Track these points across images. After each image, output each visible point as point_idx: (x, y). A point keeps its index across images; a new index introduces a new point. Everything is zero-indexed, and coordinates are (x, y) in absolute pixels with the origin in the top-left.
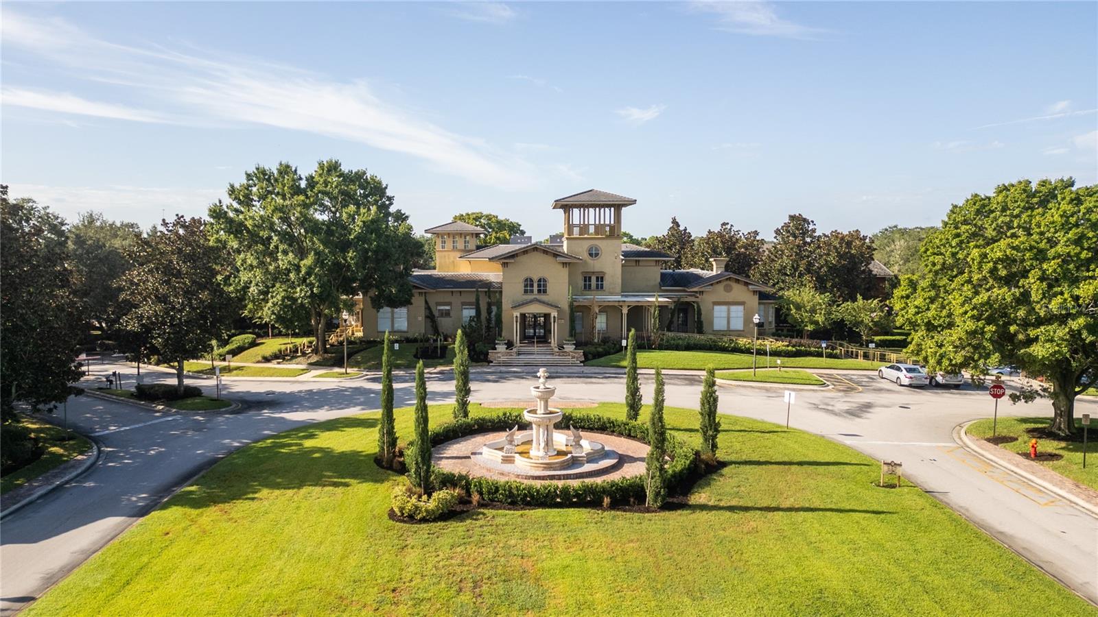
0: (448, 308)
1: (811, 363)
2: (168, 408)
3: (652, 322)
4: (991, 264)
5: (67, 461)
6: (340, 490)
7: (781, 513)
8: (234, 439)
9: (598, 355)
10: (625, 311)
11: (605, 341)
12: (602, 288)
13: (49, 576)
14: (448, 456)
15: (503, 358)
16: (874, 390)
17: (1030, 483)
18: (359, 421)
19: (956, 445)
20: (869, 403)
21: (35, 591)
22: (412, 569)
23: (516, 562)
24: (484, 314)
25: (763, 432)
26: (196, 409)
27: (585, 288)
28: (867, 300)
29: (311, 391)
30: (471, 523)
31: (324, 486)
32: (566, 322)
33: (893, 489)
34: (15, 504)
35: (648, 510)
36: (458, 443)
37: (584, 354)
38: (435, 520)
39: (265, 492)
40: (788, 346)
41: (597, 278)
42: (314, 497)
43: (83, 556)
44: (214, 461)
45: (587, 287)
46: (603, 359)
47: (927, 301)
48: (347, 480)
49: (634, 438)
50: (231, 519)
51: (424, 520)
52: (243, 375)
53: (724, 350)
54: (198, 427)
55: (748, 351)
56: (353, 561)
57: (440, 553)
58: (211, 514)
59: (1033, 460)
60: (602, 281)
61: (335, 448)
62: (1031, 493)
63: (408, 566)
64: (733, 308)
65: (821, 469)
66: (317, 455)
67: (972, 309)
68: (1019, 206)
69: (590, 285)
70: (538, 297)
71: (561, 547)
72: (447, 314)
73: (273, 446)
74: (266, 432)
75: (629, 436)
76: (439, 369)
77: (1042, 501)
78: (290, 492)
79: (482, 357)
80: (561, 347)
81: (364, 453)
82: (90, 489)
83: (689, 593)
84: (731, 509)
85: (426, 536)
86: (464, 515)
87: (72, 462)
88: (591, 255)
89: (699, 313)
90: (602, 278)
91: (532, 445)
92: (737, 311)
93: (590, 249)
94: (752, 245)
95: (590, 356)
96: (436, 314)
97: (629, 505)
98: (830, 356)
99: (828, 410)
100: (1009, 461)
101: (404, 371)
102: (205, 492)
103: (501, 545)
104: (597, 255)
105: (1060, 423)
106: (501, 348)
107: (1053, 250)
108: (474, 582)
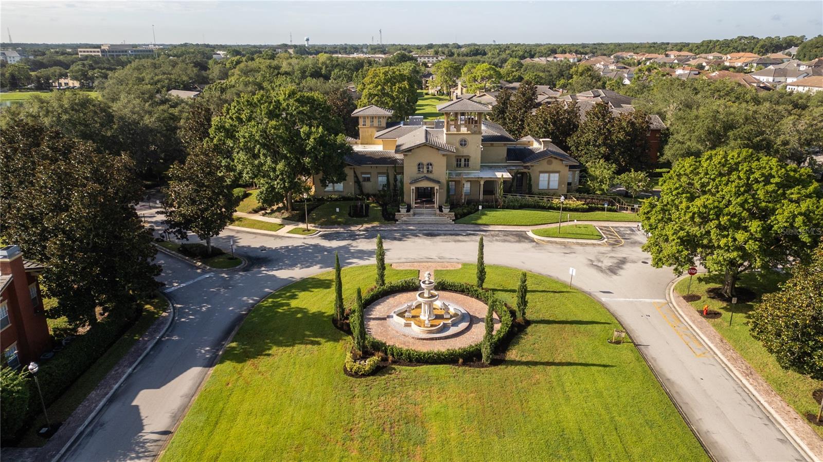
0: (369, 176)
1: (597, 217)
2: (204, 265)
3: (499, 190)
4: (691, 214)
5: (158, 317)
6: (316, 347)
7: (554, 367)
8: (249, 296)
9: (464, 215)
10: (482, 183)
11: (469, 202)
12: (468, 166)
13: (173, 415)
14: (374, 317)
15: (405, 219)
16: (631, 243)
17: (697, 337)
18: (320, 282)
19: (665, 301)
20: (625, 258)
21: (169, 427)
22: (358, 414)
23: (411, 409)
24: (392, 181)
25: (555, 292)
26: (221, 266)
27: (457, 166)
28: (637, 172)
29: (287, 247)
30: (388, 377)
31: (307, 344)
32: (444, 191)
33: (619, 345)
34: (139, 356)
35: (483, 366)
36: (379, 304)
37: (456, 215)
38: (369, 375)
39: (274, 350)
40: (584, 204)
41: (465, 160)
42: (302, 352)
43: (187, 400)
44: (240, 318)
45: (459, 166)
46: (467, 218)
47: (657, 221)
48: (319, 339)
49: (480, 300)
50: (260, 372)
51: (363, 375)
52: (243, 226)
53: (543, 208)
54: (226, 284)
55: (558, 209)
56: (328, 408)
57: (372, 401)
58: (247, 367)
59: (704, 317)
60: (468, 161)
61: (309, 309)
62: (694, 345)
63: (357, 412)
64: (552, 175)
65: (583, 327)
66: (299, 315)
67: (678, 239)
68: (714, 174)
69: (460, 164)
70: (427, 175)
71: (435, 396)
72: (368, 179)
73: (273, 306)
74: (267, 290)
75: (477, 298)
76: (366, 226)
77: (699, 353)
78: (288, 349)
79: (391, 217)
80: (441, 210)
81: (326, 314)
82: (177, 341)
83: (497, 433)
84: (527, 364)
85: (365, 388)
86: (384, 370)
87: (161, 319)
88: (461, 145)
89: (530, 180)
90: (468, 160)
91: (421, 308)
92: (555, 177)
93: (461, 141)
94: (573, 111)
95: (459, 216)
96: (361, 180)
97: (473, 361)
98: (610, 210)
99: (598, 266)
100: (690, 317)
101: (343, 228)
102: (242, 348)
103: (404, 395)
104: (465, 145)
105: (727, 289)
106: (403, 210)
107: (727, 209)
108: (391, 424)
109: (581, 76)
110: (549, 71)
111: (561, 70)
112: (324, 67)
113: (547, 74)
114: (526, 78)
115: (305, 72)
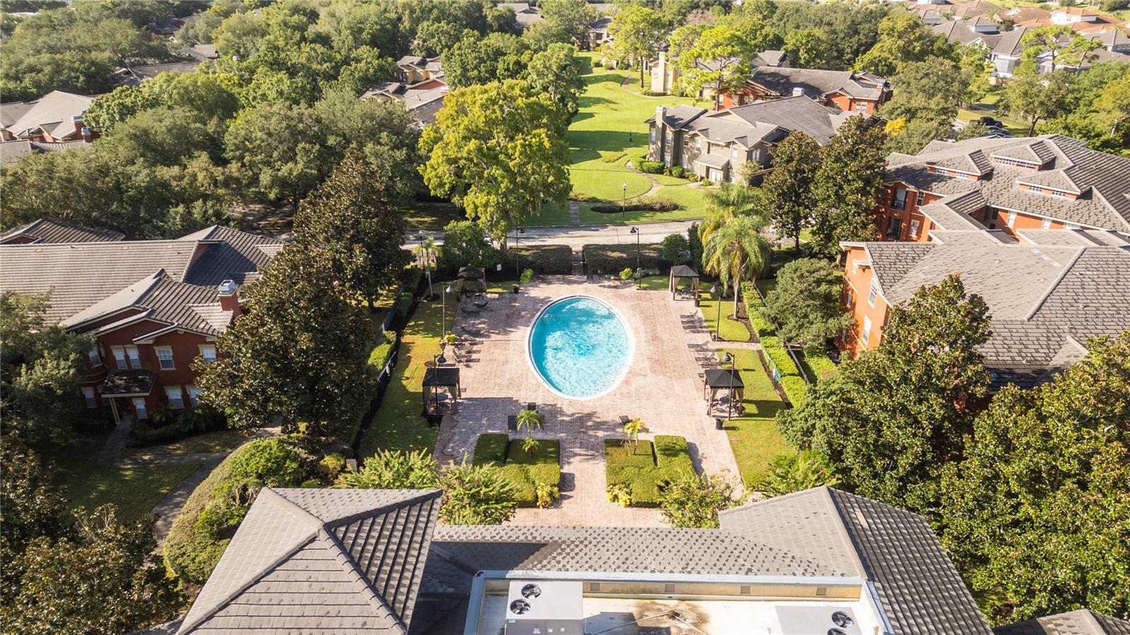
109: (899, 37)
110: (830, 24)
111: (853, 21)
112: (407, 12)
113: (827, 28)
114: (790, 42)
115: (361, 31)
